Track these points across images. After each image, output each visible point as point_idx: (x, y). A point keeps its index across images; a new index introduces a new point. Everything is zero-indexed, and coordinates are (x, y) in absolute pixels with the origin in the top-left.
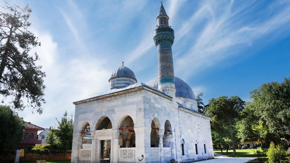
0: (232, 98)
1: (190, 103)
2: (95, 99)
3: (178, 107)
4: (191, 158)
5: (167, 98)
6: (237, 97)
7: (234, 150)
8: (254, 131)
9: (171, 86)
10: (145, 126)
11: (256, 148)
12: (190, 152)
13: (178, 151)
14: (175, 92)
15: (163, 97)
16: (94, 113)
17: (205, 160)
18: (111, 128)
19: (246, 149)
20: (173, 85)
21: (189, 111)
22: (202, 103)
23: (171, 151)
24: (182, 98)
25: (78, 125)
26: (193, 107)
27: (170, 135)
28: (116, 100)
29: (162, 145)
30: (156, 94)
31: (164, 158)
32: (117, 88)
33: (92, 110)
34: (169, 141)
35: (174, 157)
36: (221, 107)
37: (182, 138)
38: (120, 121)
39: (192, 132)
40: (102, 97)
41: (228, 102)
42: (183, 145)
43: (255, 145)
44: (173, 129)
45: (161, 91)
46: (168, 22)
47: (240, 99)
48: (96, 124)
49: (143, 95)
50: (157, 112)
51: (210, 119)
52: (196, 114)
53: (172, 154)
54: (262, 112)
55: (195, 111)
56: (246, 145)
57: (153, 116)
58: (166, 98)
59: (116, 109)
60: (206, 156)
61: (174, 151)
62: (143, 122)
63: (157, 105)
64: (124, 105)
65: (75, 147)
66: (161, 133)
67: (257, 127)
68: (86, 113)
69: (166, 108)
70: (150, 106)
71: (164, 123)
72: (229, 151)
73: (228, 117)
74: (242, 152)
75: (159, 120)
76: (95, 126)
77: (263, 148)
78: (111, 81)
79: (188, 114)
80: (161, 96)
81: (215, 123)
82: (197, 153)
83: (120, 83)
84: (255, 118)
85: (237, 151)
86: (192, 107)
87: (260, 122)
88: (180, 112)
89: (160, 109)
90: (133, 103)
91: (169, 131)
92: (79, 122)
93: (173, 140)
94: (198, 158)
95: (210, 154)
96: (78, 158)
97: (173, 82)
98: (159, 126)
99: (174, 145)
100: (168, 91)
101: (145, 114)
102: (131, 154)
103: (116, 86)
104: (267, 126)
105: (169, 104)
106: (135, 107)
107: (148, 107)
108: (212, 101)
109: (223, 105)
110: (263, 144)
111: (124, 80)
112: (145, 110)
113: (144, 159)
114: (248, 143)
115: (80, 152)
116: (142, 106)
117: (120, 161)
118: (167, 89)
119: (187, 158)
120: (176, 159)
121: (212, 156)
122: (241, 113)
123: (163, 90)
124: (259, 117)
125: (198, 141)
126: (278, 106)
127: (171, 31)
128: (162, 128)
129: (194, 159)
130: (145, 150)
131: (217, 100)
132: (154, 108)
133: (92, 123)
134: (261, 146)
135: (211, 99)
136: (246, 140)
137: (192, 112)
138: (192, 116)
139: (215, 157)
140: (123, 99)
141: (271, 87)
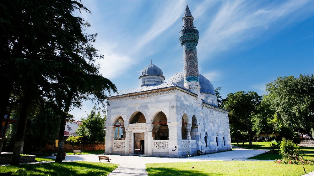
0: (250, 93)
1: (211, 98)
2: (128, 95)
3: (202, 103)
4: (213, 149)
5: (194, 96)
6: (254, 92)
7: (250, 143)
8: (269, 124)
9: (196, 84)
10: (178, 121)
11: (271, 141)
12: (212, 143)
13: (202, 143)
14: (199, 89)
15: (191, 95)
16: (127, 108)
17: (224, 151)
18: (145, 122)
19: (261, 141)
20: (198, 83)
21: (211, 107)
22: (220, 97)
23: (197, 143)
24: (204, 94)
25: (111, 119)
26: (214, 102)
27: (196, 129)
28: (149, 97)
29: (190, 137)
30: (185, 92)
31: (192, 149)
32: (148, 85)
33: (125, 105)
34: (195, 134)
35: (199, 148)
36: (239, 102)
37: (205, 131)
38: (154, 116)
39: (214, 126)
40: (135, 94)
41: (245, 97)
42: (206, 138)
43: (269, 137)
44: (198, 124)
45: (187, 88)
46: (193, 23)
47: (257, 95)
48: (129, 118)
49: (176, 94)
50: (186, 109)
51: (229, 113)
52: (217, 109)
53: (198, 146)
54: (277, 106)
55: (215, 106)
56: (261, 138)
57: (183, 112)
58: (192, 95)
59: (149, 106)
60: (225, 148)
61: (199, 143)
62: (176, 117)
63: (186, 103)
64: (158, 102)
65: (108, 139)
66: (189, 127)
67: (272, 121)
68: (119, 107)
69: (192, 104)
70: (180, 104)
71: (191, 118)
72: (245, 144)
73: (245, 111)
74: (258, 145)
75: (188, 115)
76: (128, 120)
77: (277, 140)
78: (141, 79)
79: (210, 109)
80: (189, 94)
81: (232, 116)
82: (217, 145)
83: (150, 81)
84: (270, 112)
85: (253, 143)
86: (212, 102)
87: (275, 115)
88: (204, 107)
89: (188, 106)
90: (166, 101)
91: (195, 125)
92: (112, 116)
93: (198, 133)
94: (219, 149)
95: (228, 146)
96: (112, 148)
97: (197, 81)
98: (187, 121)
99: (199, 138)
100: (193, 89)
101: (177, 110)
102: (165, 145)
103: (146, 83)
104: (282, 119)
105: (195, 101)
106: (168, 104)
107: (179, 105)
108: (230, 96)
109: (240, 100)
110: (278, 137)
111: (154, 78)
112: (177, 107)
113: (177, 150)
114: (263, 136)
115: (114, 143)
116: (174, 104)
117: (154, 151)
118: (193, 87)
119: (210, 150)
120: (201, 150)
121: (230, 148)
122: (258, 108)
123: (190, 88)
124: (274, 111)
125: (218, 134)
126: (292, 100)
127: (196, 32)
128: (190, 122)
129: (215, 150)
130: (178, 142)
131: (235, 95)
132: (184, 105)
133: (125, 117)
134: (275, 139)
135: (229, 94)
136: (261, 133)
137: (213, 107)
138: (213, 111)
139: (233, 149)
140: (156, 97)
141: (286, 83)
